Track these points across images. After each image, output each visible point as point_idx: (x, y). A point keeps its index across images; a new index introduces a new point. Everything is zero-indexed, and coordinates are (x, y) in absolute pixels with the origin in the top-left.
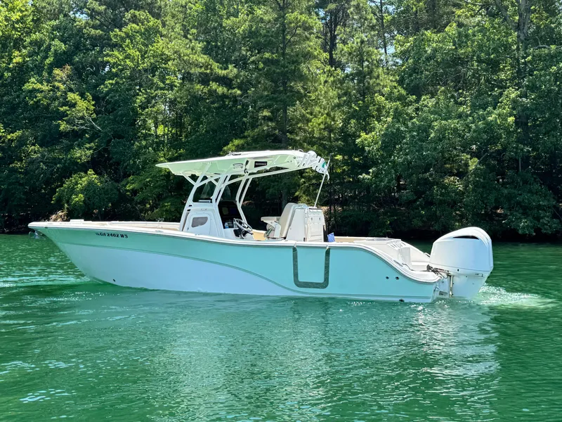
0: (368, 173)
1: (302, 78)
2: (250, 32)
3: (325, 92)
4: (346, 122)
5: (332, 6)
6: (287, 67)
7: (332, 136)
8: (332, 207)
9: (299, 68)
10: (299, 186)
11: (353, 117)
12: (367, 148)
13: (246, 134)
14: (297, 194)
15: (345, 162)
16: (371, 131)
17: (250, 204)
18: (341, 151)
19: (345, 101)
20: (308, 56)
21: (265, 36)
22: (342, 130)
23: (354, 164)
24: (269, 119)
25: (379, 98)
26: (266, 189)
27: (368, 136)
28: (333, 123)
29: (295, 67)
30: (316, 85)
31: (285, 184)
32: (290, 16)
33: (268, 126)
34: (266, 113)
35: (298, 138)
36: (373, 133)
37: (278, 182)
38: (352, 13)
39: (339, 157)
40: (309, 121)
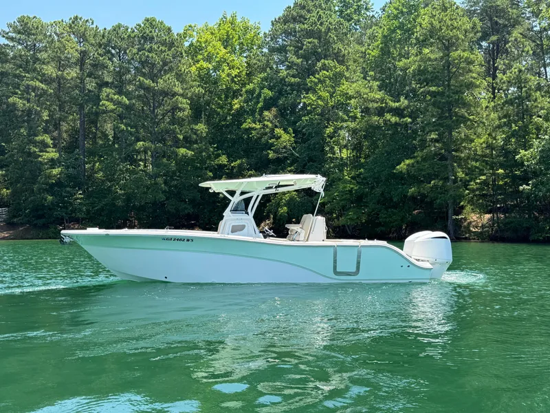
0: (528, 185)
1: (465, 105)
2: (419, 71)
3: (487, 116)
4: (507, 140)
5: (494, 38)
6: (452, 97)
7: (494, 152)
8: (495, 215)
9: (462, 97)
10: (464, 197)
11: (513, 136)
12: (526, 163)
13: (416, 154)
14: (462, 203)
15: (506, 176)
16: (530, 148)
17: (420, 213)
18: (502, 166)
19: (505, 123)
20: (471, 86)
21: (432, 72)
22: (503, 148)
23: (514, 178)
24: (437, 141)
25: (536, 119)
26: (435, 200)
27: (526, 153)
28: (494, 142)
29: (459, 96)
30: (479, 109)
31: (451, 195)
32: (454, 54)
33: (435, 146)
34: (433, 136)
35: (463, 155)
36: (532, 150)
37: (444, 194)
38: (510, 47)
39: (501, 171)
40: (472, 141)
